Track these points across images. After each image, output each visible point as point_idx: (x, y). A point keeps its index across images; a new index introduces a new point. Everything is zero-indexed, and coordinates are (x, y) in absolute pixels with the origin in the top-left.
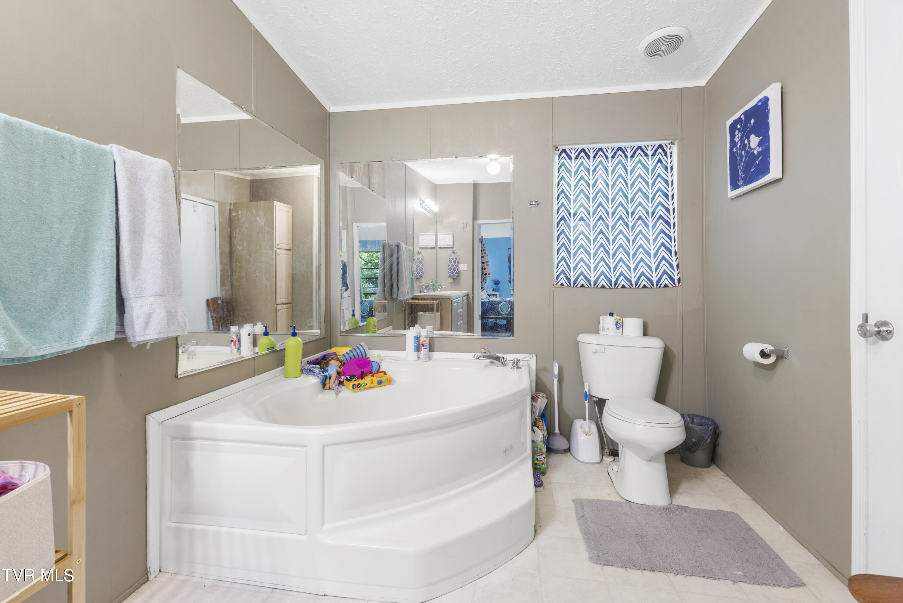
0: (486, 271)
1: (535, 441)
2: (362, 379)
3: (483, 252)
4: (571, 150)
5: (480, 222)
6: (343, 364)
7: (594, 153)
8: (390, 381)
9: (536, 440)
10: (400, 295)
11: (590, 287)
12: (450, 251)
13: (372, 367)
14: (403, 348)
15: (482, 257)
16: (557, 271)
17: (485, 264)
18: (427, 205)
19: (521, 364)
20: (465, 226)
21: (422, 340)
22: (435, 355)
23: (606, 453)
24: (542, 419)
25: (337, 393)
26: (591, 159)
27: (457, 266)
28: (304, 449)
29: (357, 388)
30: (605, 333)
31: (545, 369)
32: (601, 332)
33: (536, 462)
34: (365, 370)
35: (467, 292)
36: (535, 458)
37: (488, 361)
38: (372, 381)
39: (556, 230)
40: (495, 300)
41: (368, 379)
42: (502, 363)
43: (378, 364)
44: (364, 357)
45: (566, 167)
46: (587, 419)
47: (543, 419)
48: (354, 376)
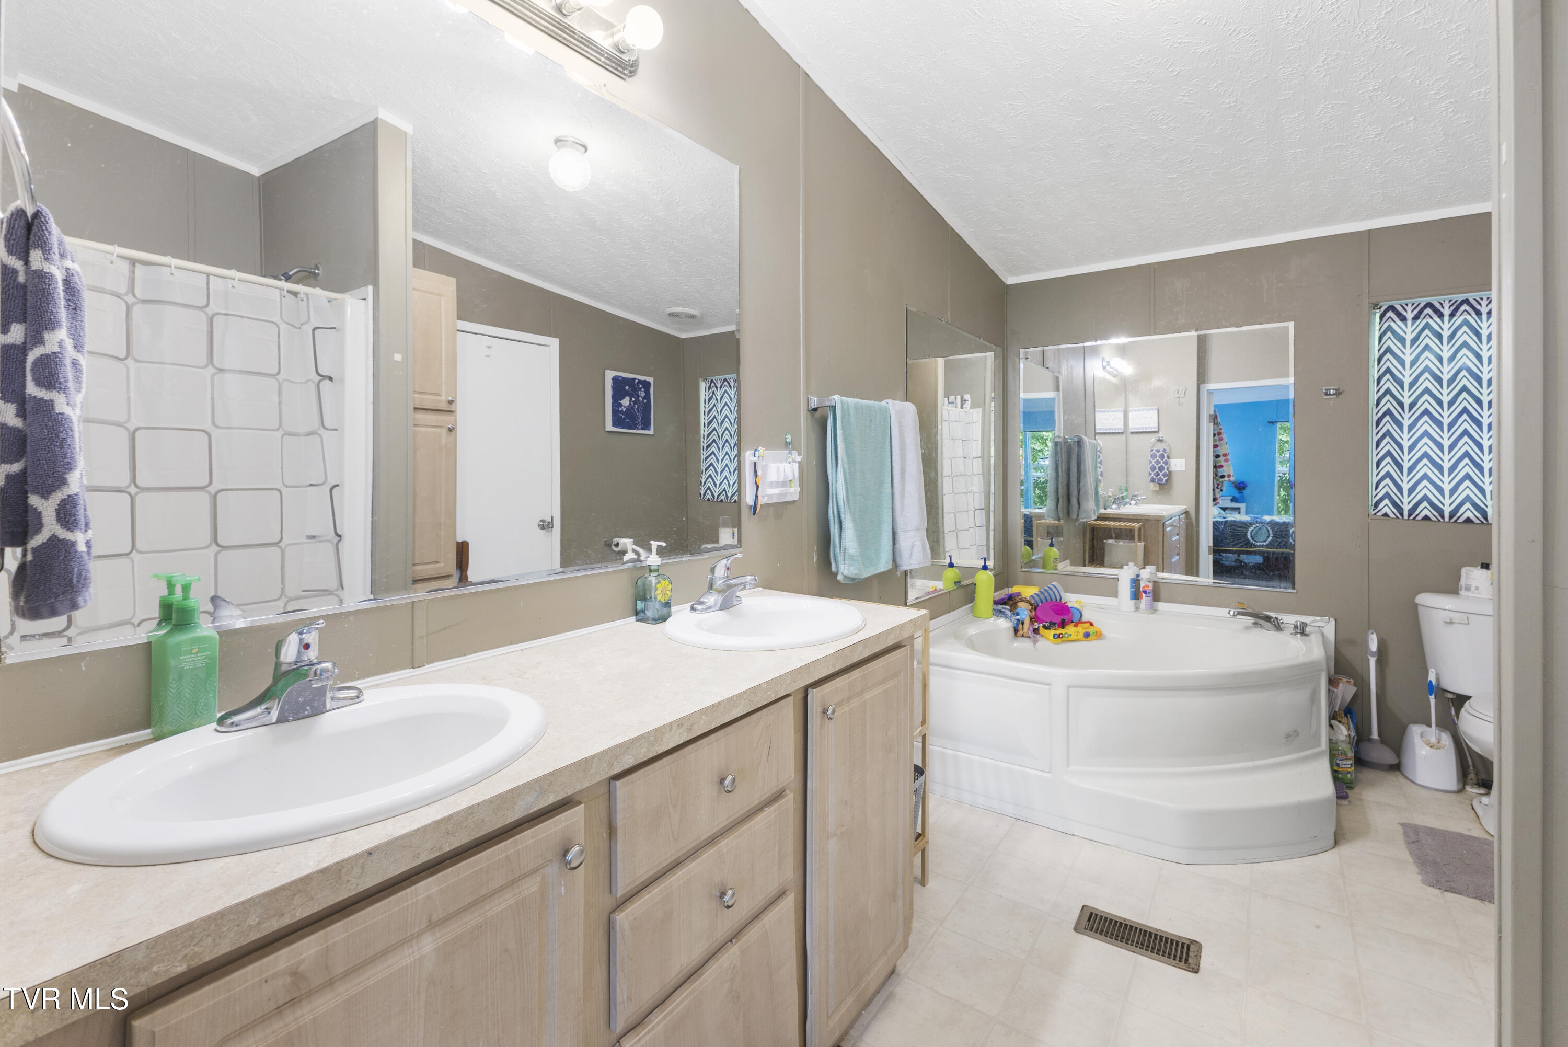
0: (1221, 472)
1: (1335, 739)
2: (1063, 628)
3: (1217, 437)
4: (1405, 306)
5: (1211, 386)
6: (1035, 608)
7: (1452, 308)
8: (1100, 634)
9: (1337, 739)
10: (1082, 515)
11: (1442, 520)
12: (1153, 438)
13: (1073, 614)
14: (1114, 594)
15: (1215, 446)
16: (1377, 495)
17: (1222, 458)
18: (1113, 368)
19: (1308, 629)
20: (1182, 395)
21: (1142, 584)
22: (1161, 606)
23: (1472, 780)
24: (1346, 715)
25: (1035, 642)
26: (1446, 318)
27: (1166, 463)
28: (1048, 687)
29: (1058, 639)
30: (1470, 594)
31: (1352, 642)
32: (1463, 592)
33: (1335, 768)
34: (1065, 617)
35: (1186, 507)
36: (1334, 763)
37: (1249, 620)
38: (1077, 631)
39: (1375, 431)
40: (1238, 520)
41: (1070, 630)
42: (1275, 625)
43: (1078, 610)
44: (1058, 600)
45: (1394, 333)
46: (1433, 725)
47: (1349, 716)
48: (1054, 624)
